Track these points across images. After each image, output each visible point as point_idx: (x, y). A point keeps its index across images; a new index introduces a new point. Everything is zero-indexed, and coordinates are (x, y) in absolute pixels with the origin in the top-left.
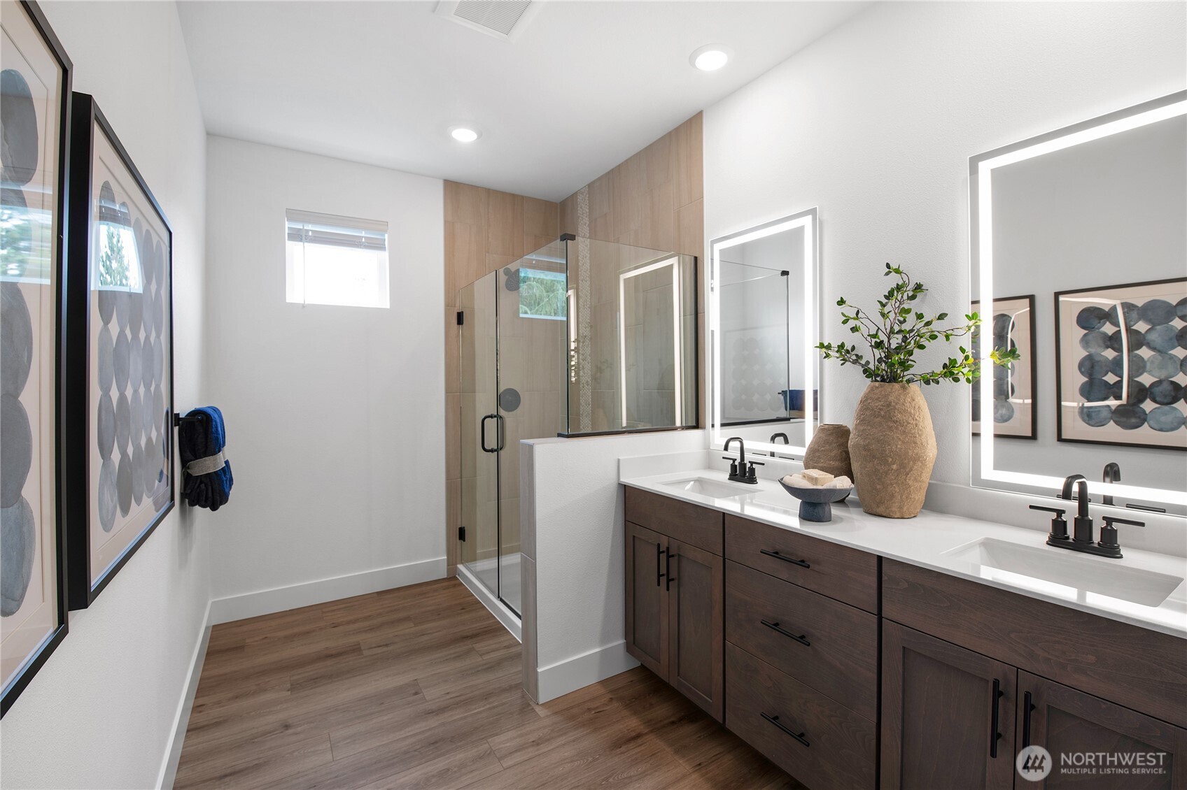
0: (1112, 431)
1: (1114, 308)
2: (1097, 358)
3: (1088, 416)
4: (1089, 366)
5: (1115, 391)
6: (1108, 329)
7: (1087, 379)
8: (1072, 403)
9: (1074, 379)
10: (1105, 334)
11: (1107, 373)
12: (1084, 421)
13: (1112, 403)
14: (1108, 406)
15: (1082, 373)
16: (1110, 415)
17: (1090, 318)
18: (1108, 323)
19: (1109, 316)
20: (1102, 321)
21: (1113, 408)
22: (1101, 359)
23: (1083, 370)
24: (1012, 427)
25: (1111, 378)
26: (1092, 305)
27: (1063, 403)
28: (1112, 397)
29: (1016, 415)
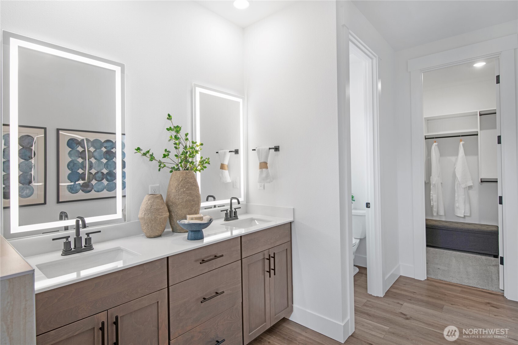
0: (81, 195)
1: (83, 140)
2: (75, 162)
3: (71, 189)
4: (72, 165)
5: (82, 177)
6: (80, 149)
7: (70, 172)
8: (65, 184)
9: (65, 172)
10: (78, 151)
11: (79, 169)
12: (69, 191)
13: (81, 182)
14: (79, 184)
15: (69, 169)
16: (80, 188)
17: (72, 143)
18: (80, 146)
19: (80, 143)
20: (77, 145)
21: (81, 184)
22: (77, 162)
23: (69, 167)
24: (32, 200)
25: (80, 171)
26: (74, 138)
27: (60, 184)
28: (81, 180)
29: (35, 192)
